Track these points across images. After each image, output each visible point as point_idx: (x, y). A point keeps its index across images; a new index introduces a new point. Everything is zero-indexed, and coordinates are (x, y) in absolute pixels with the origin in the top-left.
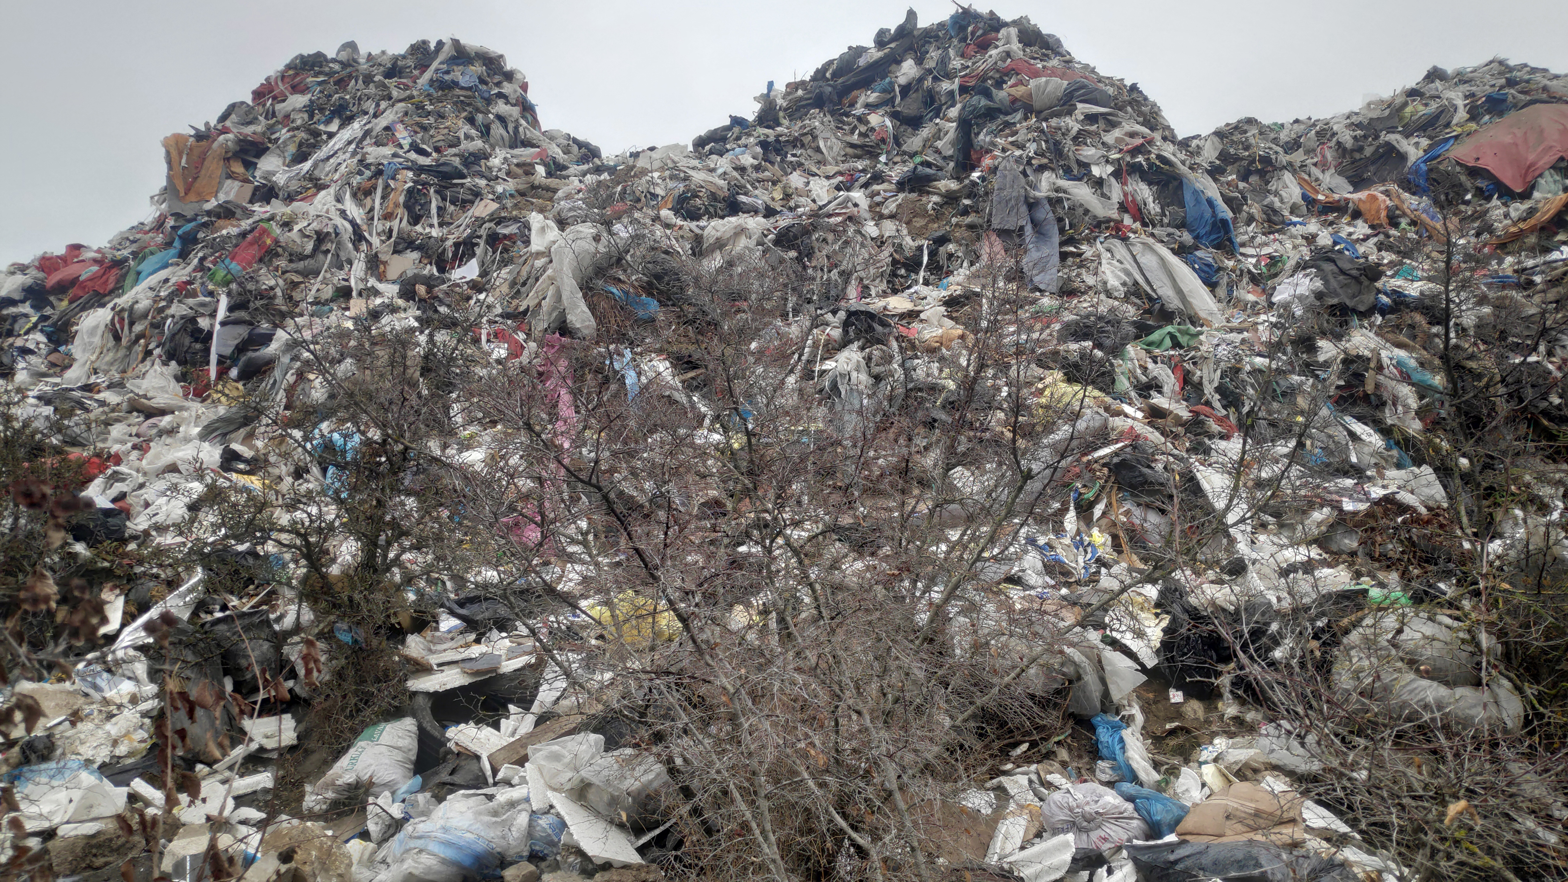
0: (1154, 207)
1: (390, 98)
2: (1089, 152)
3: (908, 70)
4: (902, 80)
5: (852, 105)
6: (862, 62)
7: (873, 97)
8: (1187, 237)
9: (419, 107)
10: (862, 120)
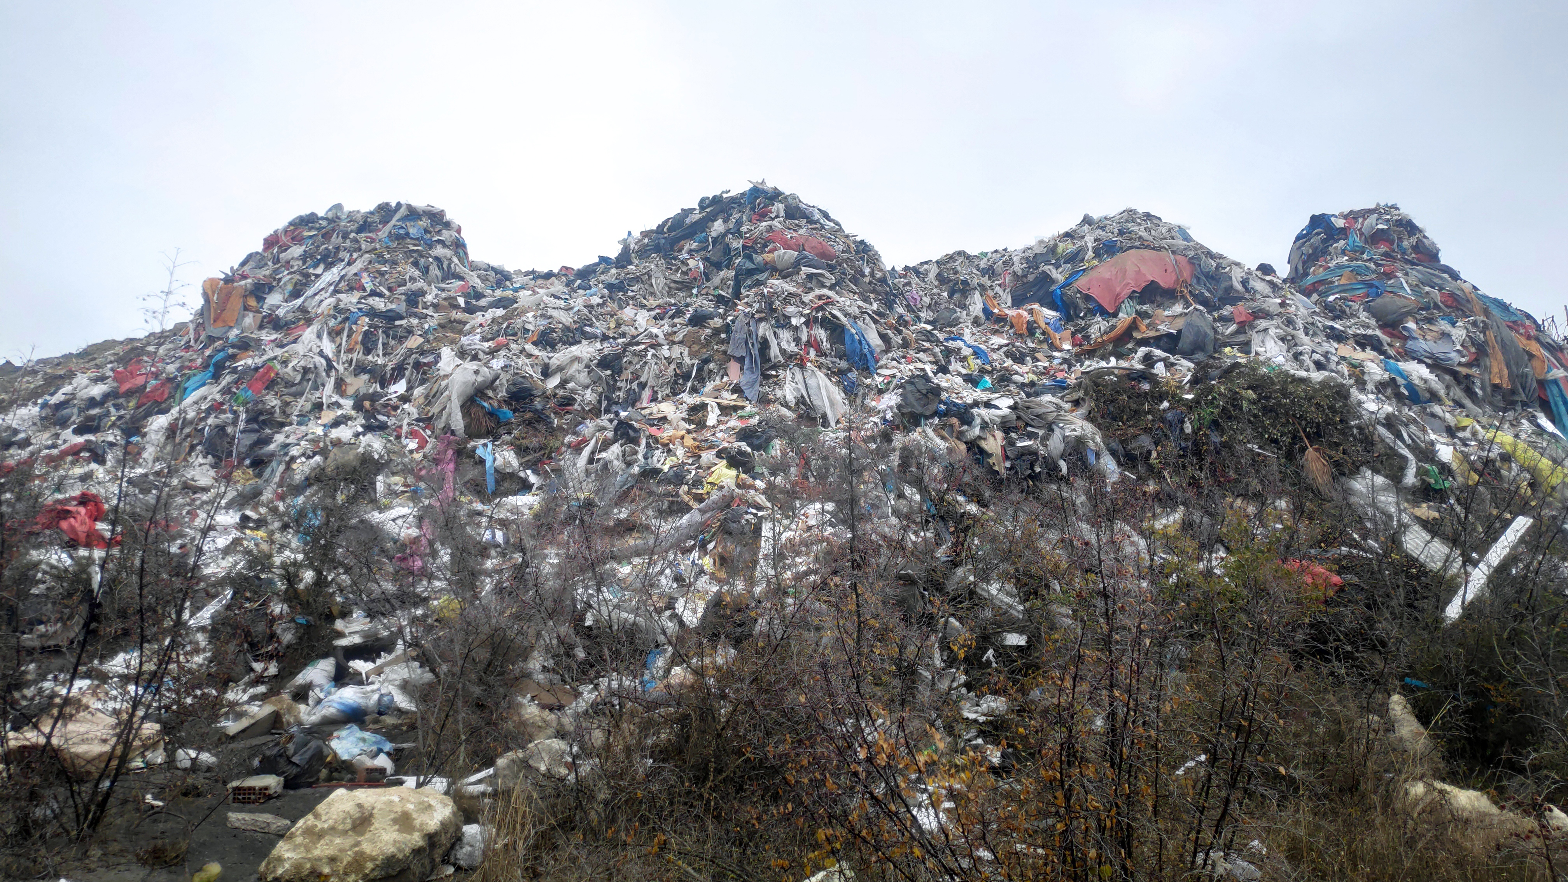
0: (826, 345)
1: (360, 249)
2: (790, 309)
3: (718, 227)
4: (714, 234)
5: (680, 250)
7: (694, 245)
8: (843, 364)
9: (380, 256)
10: (684, 263)
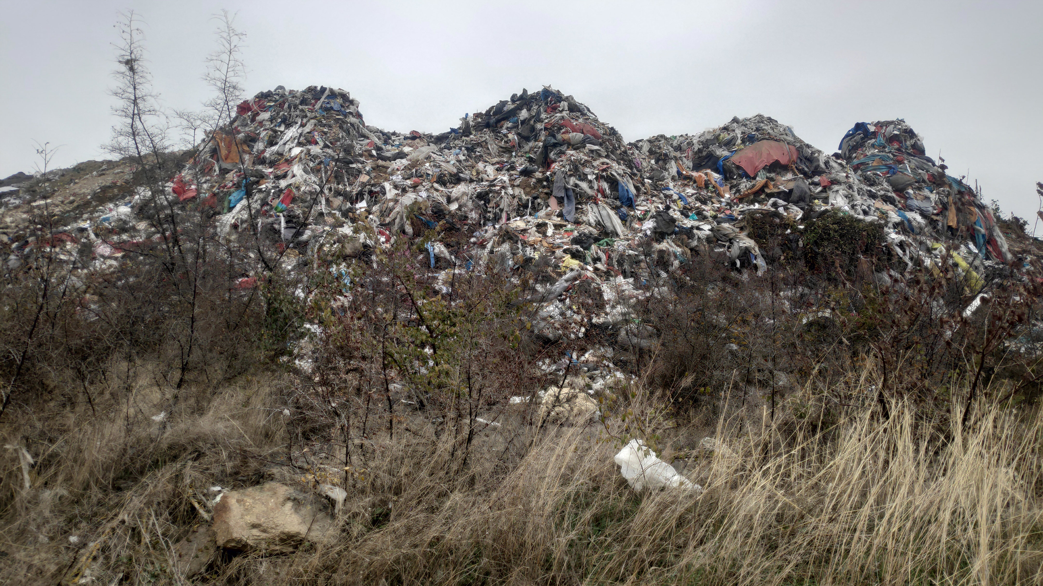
0: (608, 191)
1: (306, 116)
2: (587, 170)
3: (524, 114)
4: (522, 118)
6: (505, 109)
7: (510, 125)
8: (618, 203)
